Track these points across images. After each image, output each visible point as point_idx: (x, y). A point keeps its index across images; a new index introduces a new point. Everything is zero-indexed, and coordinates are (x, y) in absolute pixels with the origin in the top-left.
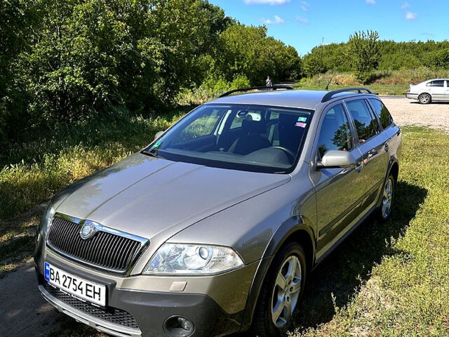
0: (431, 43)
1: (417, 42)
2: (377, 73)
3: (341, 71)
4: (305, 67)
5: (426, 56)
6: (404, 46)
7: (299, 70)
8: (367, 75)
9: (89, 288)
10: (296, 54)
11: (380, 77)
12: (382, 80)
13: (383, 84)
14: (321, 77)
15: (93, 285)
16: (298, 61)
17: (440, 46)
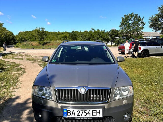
0: (59, 32)
1: (55, 32)
2: (46, 41)
3: (32, 41)
4: (18, 39)
5: (59, 36)
6: (51, 33)
7: (15, 40)
8: (42, 42)
9: (94, 112)
10: (13, 34)
11: (47, 43)
12: (48, 44)
13: (48, 45)
14: (25, 43)
15: (96, 110)
16: (14, 37)
17: (62, 33)
